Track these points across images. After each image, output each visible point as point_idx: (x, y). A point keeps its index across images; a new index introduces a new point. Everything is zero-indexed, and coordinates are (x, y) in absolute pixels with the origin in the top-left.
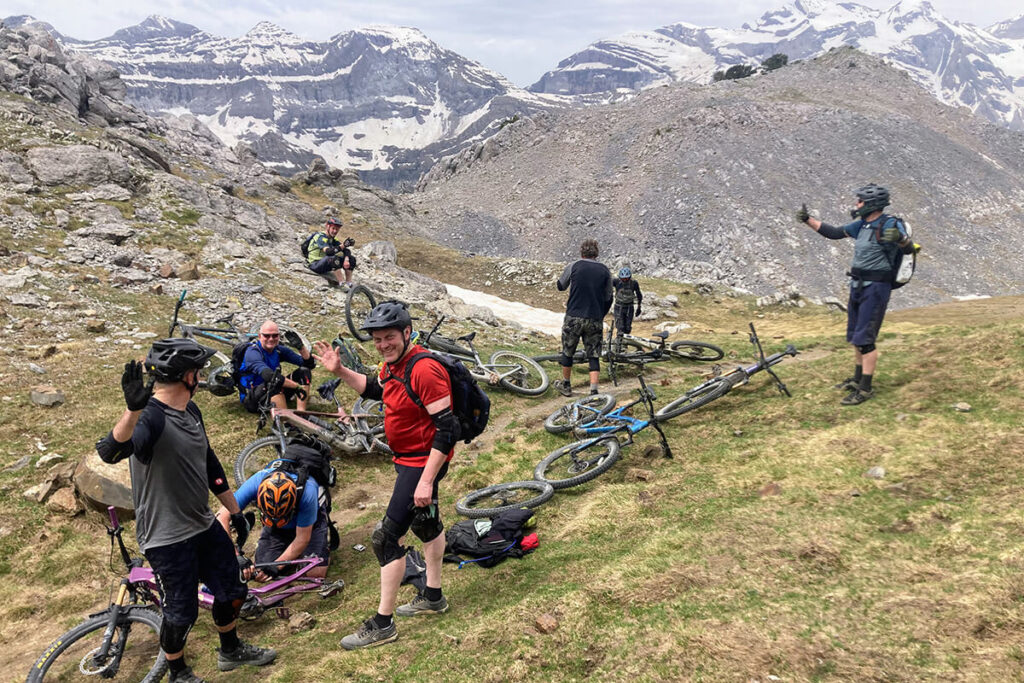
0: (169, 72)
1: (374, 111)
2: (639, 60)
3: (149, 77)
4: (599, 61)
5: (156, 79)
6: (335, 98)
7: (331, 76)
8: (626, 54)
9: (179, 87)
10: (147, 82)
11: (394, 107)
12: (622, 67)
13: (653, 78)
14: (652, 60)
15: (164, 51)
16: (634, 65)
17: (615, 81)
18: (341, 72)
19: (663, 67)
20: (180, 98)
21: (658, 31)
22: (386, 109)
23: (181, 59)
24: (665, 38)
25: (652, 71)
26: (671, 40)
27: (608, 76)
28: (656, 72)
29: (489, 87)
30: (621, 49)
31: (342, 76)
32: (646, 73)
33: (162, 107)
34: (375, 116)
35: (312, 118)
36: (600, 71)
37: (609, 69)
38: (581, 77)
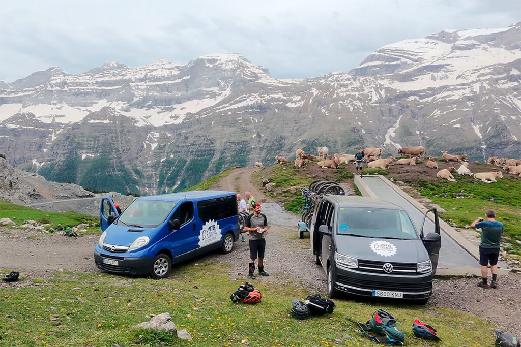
0: (104, 85)
1: (197, 95)
2: (403, 57)
3: (95, 87)
4: (378, 60)
5: (98, 88)
6: (178, 90)
7: (180, 80)
8: (395, 54)
9: (106, 90)
10: (91, 89)
11: (207, 93)
12: (390, 62)
13: (410, 66)
14: (412, 55)
15: (107, 76)
16: (398, 60)
17: (384, 71)
18: (185, 78)
19: (418, 59)
20: (106, 95)
21: (427, 38)
22: (203, 94)
23: (114, 78)
24: (431, 41)
25: (409, 61)
26: (435, 41)
27: (380, 68)
28: (412, 62)
29: (252, 78)
30: (392, 51)
31: (184, 80)
32: (405, 63)
33: (95, 100)
34: (197, 98)
35: (162, 101)
36: (376, 66)
37: (382, 64)
38: (363, 70)
